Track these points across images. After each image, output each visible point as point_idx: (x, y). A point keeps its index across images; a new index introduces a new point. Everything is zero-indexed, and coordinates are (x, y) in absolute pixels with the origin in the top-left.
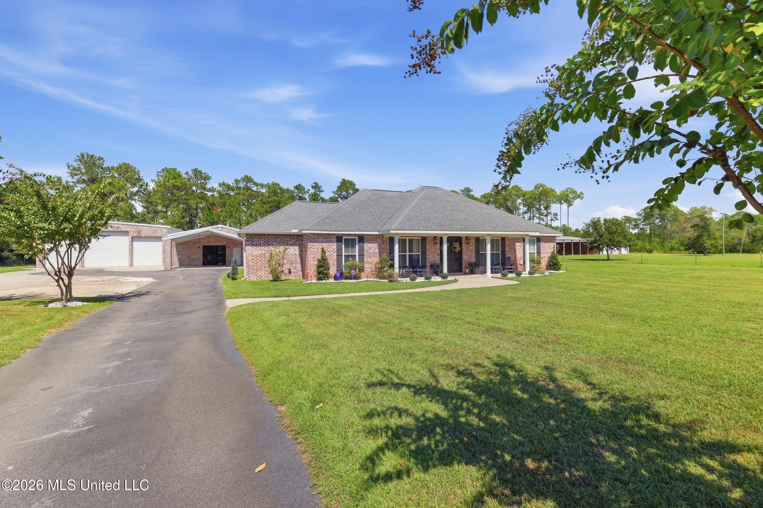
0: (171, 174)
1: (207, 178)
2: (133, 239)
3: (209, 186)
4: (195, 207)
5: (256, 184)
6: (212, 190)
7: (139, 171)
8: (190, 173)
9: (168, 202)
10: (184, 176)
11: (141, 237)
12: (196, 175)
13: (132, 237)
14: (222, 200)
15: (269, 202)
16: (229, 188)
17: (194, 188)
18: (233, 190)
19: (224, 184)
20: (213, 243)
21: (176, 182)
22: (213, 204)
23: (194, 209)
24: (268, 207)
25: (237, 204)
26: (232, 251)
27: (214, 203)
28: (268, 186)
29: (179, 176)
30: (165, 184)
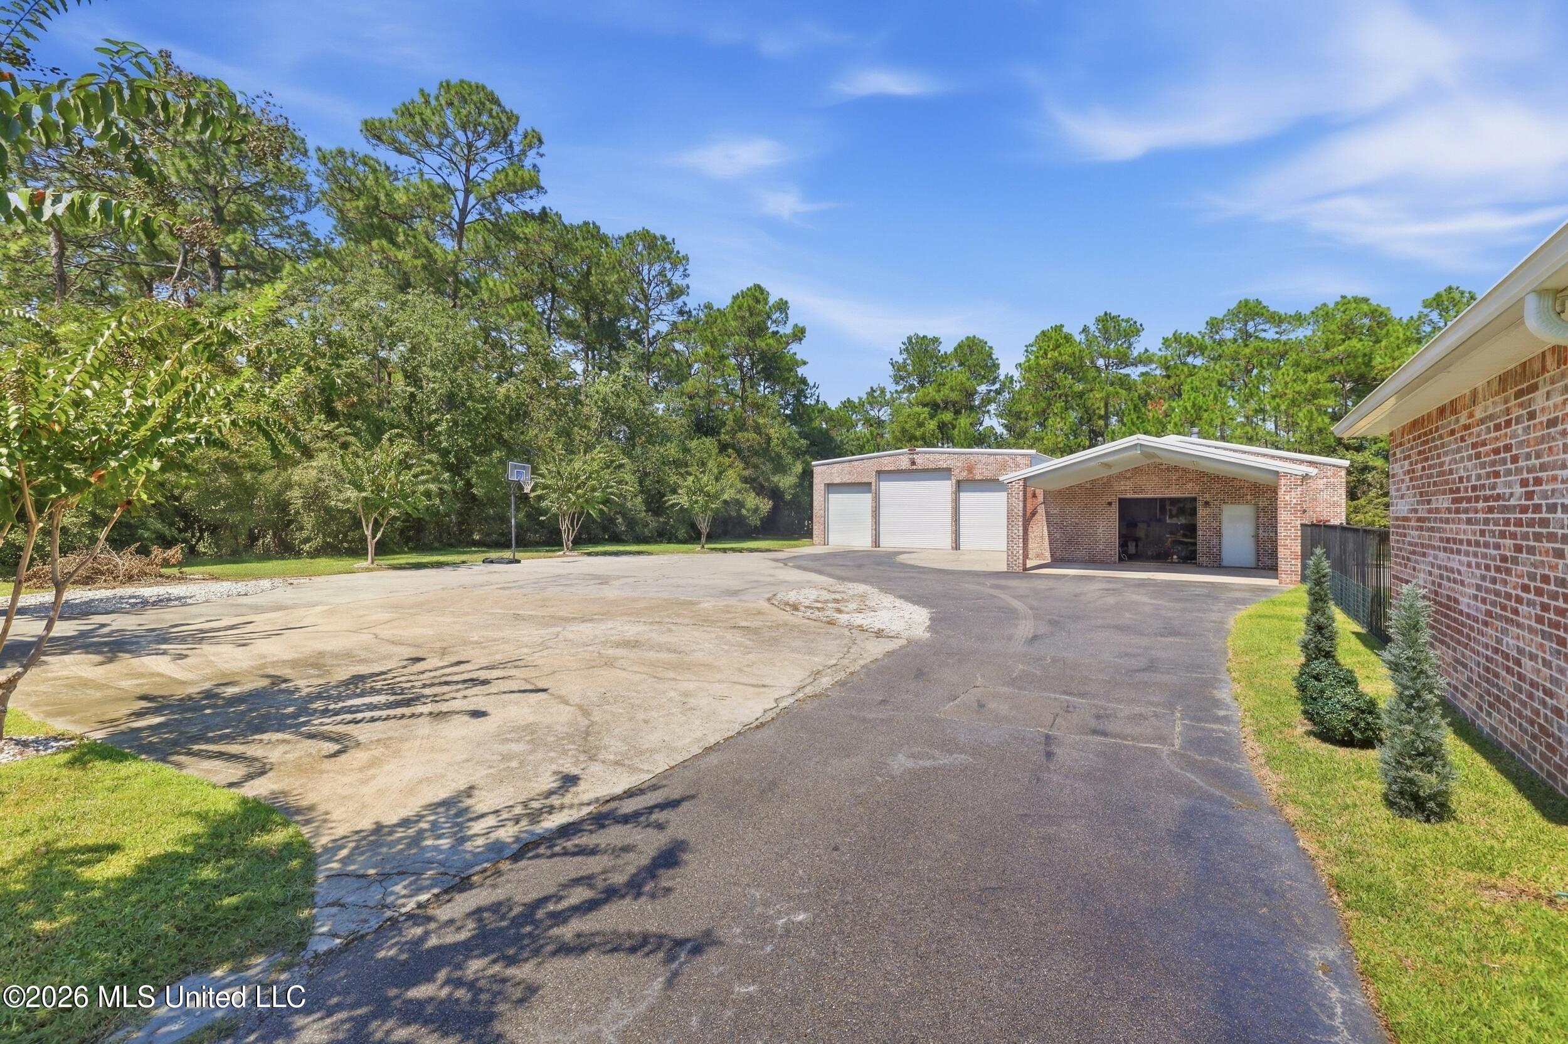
0: (1050, 339)
1: (1134, 330)
2: (960, 486)
3: (1137, 350)
4: (1102, 412)
5: (1276, 319)
6: (1145, 359)
7: (991, 348)
8: (1093, 328)
9: (1043, 405)
10: (1078, 337)
11: (974, 481)
12: (1105, 331)
13: (958, 482)
14: (1172, 382)
15: (1331, 361)
16: (1192, 346)
17: (1101, 362)
18: (1202, 349)
19: (1177, 338)
20: (1152, 489)
21: (1060, 354)
22: (1145, 398)
23: (1100, 417)
24: (1323, 378)
25: (1214, 385)
26: (1217, 517)
27: (1148, 394)
28: (1323, 314)
29: (1068, 338)
30: (1038, 364)
